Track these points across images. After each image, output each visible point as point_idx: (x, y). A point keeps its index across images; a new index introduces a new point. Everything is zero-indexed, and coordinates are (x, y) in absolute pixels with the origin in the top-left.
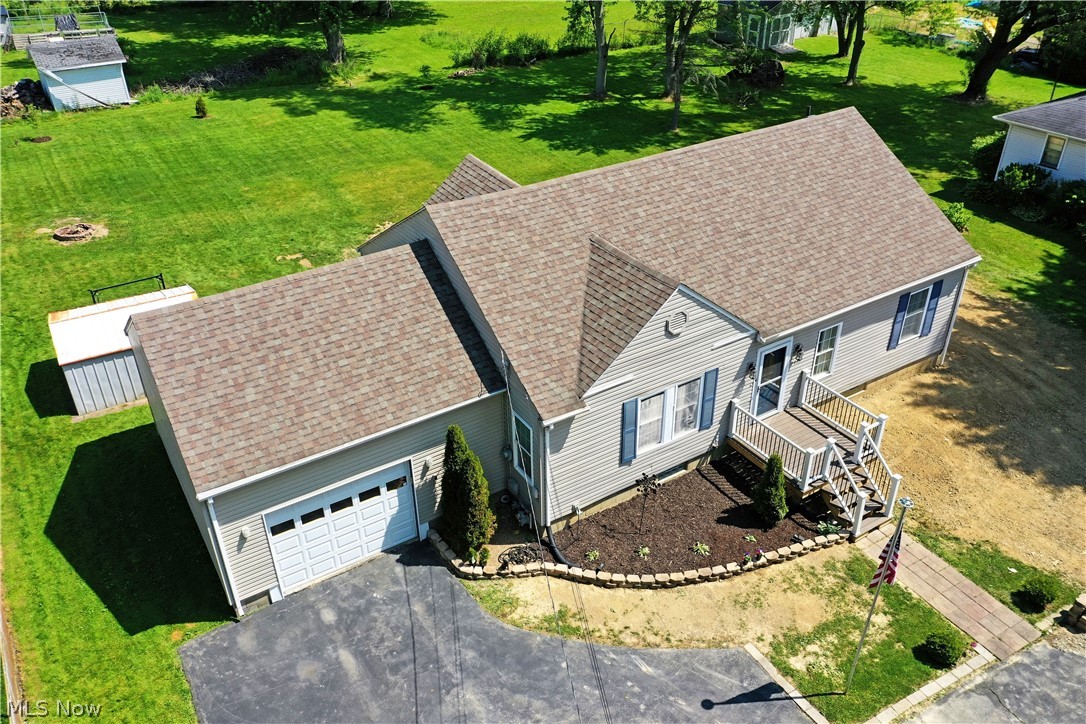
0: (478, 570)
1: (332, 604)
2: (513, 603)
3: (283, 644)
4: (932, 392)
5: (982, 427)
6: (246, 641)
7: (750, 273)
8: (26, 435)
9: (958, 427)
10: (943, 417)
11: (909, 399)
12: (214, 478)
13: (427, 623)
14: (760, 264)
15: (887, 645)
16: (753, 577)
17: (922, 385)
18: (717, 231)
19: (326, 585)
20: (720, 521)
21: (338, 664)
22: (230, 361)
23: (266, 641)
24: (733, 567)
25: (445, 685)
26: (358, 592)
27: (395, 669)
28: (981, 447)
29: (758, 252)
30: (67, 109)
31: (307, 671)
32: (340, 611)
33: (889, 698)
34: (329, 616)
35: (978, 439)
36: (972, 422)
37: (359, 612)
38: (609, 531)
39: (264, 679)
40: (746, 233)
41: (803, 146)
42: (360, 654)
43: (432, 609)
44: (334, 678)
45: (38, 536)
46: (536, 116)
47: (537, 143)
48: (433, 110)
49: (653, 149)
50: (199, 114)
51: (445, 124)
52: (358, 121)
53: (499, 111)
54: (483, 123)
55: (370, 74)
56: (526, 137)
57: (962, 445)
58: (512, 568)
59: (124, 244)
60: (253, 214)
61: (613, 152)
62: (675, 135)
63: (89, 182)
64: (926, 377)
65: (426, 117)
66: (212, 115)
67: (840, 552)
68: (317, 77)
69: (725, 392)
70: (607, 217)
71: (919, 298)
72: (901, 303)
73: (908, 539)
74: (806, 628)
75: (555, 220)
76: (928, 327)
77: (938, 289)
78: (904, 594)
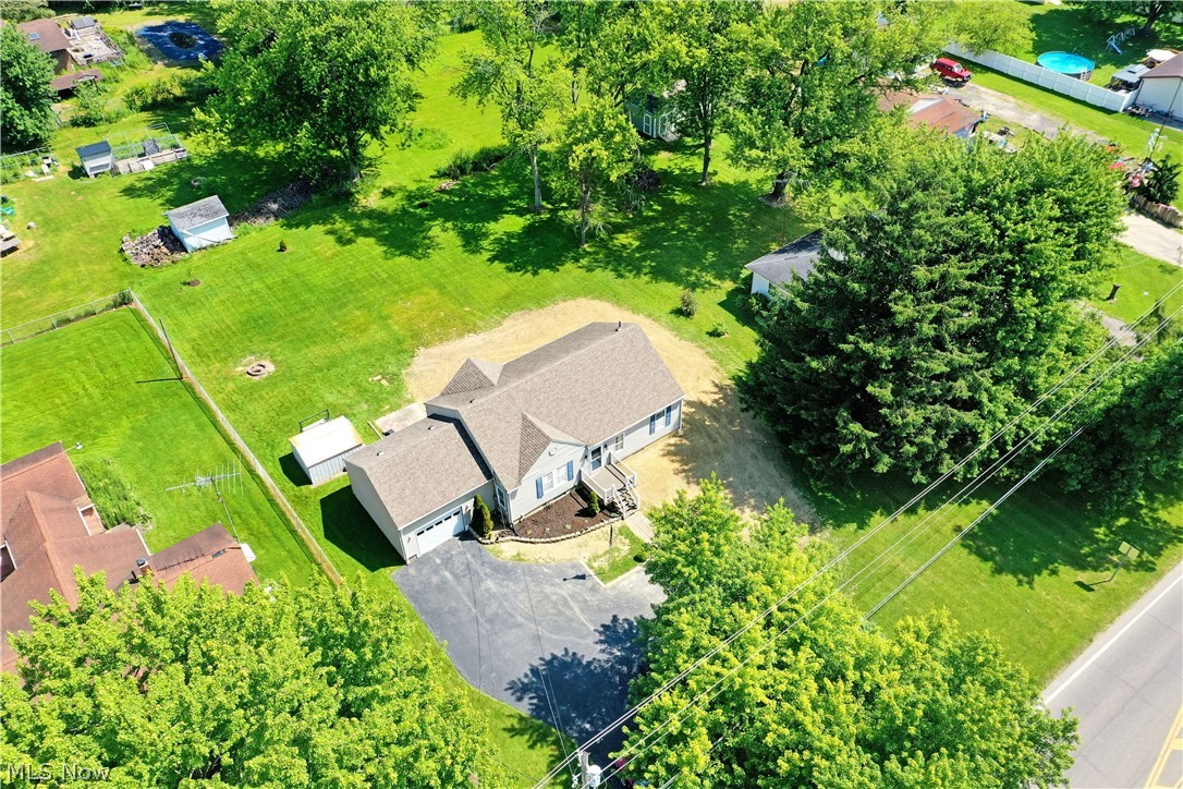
0: (488, 541)
1: (438, 557)
2: (501, 552)
3: (425, 571)
4: (672, 448)
5: (686, 465)
6: (412, 571)
7: (585, 419)
8: (295, 496)
9: (677, 465)
10: (673, 461)
11: (662, 453)
12: (402, 523)
13: (472, 561)
15: (626, 556)
16: (585, 536)
17: (669, 445)
18: (573, 401)
19: (435, 550)
20: (576, 515)
21: (445, 577)
22: (398, 481)
23: (419, 571)
24: (578, 533)
25: (481, 580)
26: (447, 552)
27: (464, 576)
28: (684, 474)
30: (196, 250)
31: (435, 579)
32: (442, 559)
33: (622, 573)
34: (438, 561)
35: (684, 471)
36: (684, 462)
37: (449, 559)
38: (535, 522)
39: (422, 583)
40: (585, 400)
41: (613, 350)
42: (452, 573)
43: (473, 556)
44: (444, 581)
45: (323, 539)
46: (496, 236)
47: (499, 266)
48: (431, 233)
49: (569, 266)
50: (282, 249)
51: (440, 249)
52: (385, 248)
53: (473, 231)
54: (464, 246)
55: (381, 190)
56: (491, 260)
57: (676, 474)
58: (501, 539)
59: (285, 374)
60: (346, 345)
61: (545, 273)
62: (584, 250)
63: (243, 324)
64: (673, 441)
65: (427, 241)
66: (290, 248)
67: (617, 524)
68: (346, 197)
69: (577, 466)
70: (528, 402)
71: (661, 415)
72: (652, 419)
73: (644, 517)
74: (600, 553)
75: (508, 407)
76: (669, 422)
77: (669, 410)
78: (636, 538)
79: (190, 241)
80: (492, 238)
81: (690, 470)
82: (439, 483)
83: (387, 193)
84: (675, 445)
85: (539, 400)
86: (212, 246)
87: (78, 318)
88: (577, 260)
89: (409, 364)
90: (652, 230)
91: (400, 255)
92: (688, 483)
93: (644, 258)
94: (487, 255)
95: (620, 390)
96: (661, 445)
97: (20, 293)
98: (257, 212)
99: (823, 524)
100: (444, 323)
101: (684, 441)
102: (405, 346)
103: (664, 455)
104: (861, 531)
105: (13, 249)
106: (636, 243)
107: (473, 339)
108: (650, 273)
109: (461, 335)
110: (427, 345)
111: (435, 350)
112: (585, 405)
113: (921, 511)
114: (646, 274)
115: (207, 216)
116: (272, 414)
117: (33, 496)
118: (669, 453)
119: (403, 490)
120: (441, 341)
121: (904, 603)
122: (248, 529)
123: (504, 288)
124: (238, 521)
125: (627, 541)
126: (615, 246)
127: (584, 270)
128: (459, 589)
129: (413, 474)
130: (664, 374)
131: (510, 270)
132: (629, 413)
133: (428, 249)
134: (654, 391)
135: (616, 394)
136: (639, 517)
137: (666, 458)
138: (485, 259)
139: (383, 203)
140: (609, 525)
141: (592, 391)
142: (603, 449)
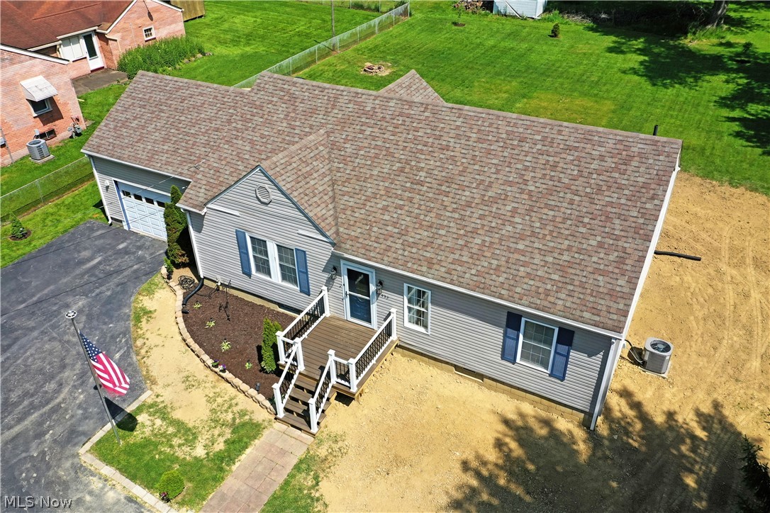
0: (164, 273)
1: (130, 244)
2: (150, 293)
10: (502, 445)
13: (127, 273)
14: (401, 207)
15: (175, 460)
18: (402, 170)
19: (142, 237)
21: (90, 260)
25: (86, 293)
28: (474, 483)
29: (411, 200)
30: (499, 13)
31: (85, 254)
32: (126, 248)
33: (124, 470)
34: (122, 246)
37: (127, 252)
39: (78, 245)
40: (421, 183)
43: (135, 271)
44: (82, 262)
48: (707, 77)
50: (554, 34)
51: (691, 89)
52: (638, 67)
53: (761, 95)
54: (724, 98)
55: (723, 41)
57: (465, 466)
58: (174, 282)
63: (432, 51)
65: (692, 80)
67: (261, 415)
68: (680, 33)
69: (317, 275)
70: (344, 123)
71: (540, 331)
72: (513, 320)
73: (300, 453)
74: (177, 415)
75: (314, 111)
76: (559, 374)
77: (567, 336)
78: (232, 460)
81: (496, 490)
84: (554, 434)
85: (362, 132)
86: (514, 17)
94: (738, 114)
95: (497, 216)
101: (582, 447)
103: (506, 422)
112: (411, 190)
118: (520, 430)
119: (135, 118)
125: (220, 446)
128: (66, 280)
129: (162, 111)
130: (621, 261)
131: (738, 135)
132: (461, 263)
133: (680, 84)
134: (562, 269)
135: (481, 217)
136: (296, 444)
137: (502, 427)
138: (726, 115)
139: (705, 48)
140: (249, 403)
141: (449, 181)
142: (372, 288)
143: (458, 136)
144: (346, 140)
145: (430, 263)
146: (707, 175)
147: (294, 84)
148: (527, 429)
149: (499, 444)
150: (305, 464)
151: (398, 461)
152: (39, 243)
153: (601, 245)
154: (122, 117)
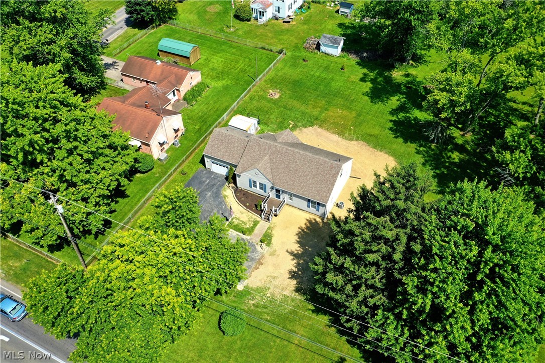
0: (227, 185)
1: (215, 176)
2: (226, 191)
3: (206, 175)
4: (314, 221)
5: (307, 230)
6: (205, 172)
9: (304, 226)
11: (308, 218)
12: (205, 152)
13: (217, 185)
14: (287, 176)
15: (244, 228)
16: (246, 211)
17: (315, 220)
18: (287, 167)
19: (217, 173)
20: (255, 204)
21: (206, 181)
23: (206, 173)
24: (246, 208)
25: (210, 191)
26: (218, 177)
27: (209, 186)
28: (300, 231)
29: (289, 174)
31: (204, 179)
33: (234, 230)
34: (212, 176)
35: (303, 230)
36: (308, 228)
37: (215, 178)
38: (245, 194)
39: (201, 177)
40: (291, 171)
42: (209, 182)
43: (219, 184)
44: (204, 182)
46: (411, 116)
47: (391, 125)
48: (392, 98)
49: (414, 146)
50: (342, 69)
51: (384, 104)
52: (369, 91)
53: (406, 107)
54: (393, 110)
55: (407, 73)
56: (391, 121)
57: (299, 228)
58: (230, 188)
59: (275, 102)
60: (303, 108)
61: (400, 140)
62: (430, 146)
63: (295, 81)
64: (319, 220)
65: (386, 99)
66: (346, 70)
67: (258, 219)
68: (392, 67)
69: (268, 189)
70: (273, 153)
71: (314, 203)
72: (309, 201)
73: (268, 226)
74: (241, 219)
75: (265, 149)
76: (318, 210)
77: (319, 204)
78: (255, 228)
79: (323, 48)
80: (408, 115)
81: (305, 232)
82: (226, 152)
83: (407, 75)
84: (316, 222)
85: (277, 156)
86: (328, 54)
87: (268, 50)
88: (420, 146)
89: (306, 127)
90: (476, 162)
91: (368, 96)
92: (297, 234)
93: (446, 167)
94: (394, 118)
95: (306, 179)
96: (312, 217)
97: (270, 35)
98: (357, 53)
99: (304, 294)
100: (337, 125)
101: (321, 224)
102: (315, 122)
103: (307, 220)
104: (311, 312)
105: (289, 22)
106: (457, 160)
107: (335, 137)
108: (437, 173)
109: (334, 133)
110: (320, 126)
111: (319, 130)
112: (288, 172)
113: (344, 338)
114: (434, 172)
115: (332, 42)
116: (255, 108)
117: (173, 76)
118: (310, 222)
120: (327, 129)
121: (275, 342)
122: (201, 127)
123: (376, 131)
124: (203, 124)
125: (252, 225)
126: (446, 154)
127: (416, 151)
128: (203, 187)
129: (223, 143)
130: (328, 190)
131: (391, 129)
132: (299, 189)
133: (381, 101)
134: (318, 191)
135: (303, 179)
136: (267, 225)
137: (306, 221)
138: (391, 119)
139: (399, 77)
140: (256, 217)
141: (297, 170)
142: (281, 193)
143: (299, 159)
144: (274, 158)
145: (293, 189)
146: (375, 147)
147: (260, 141)
148: (311, 221)
149: (306, 224)
150: (269, 228)
151: (287, 227)
152: (191, 176)
153: (325, 186)
154: (212, 144)
